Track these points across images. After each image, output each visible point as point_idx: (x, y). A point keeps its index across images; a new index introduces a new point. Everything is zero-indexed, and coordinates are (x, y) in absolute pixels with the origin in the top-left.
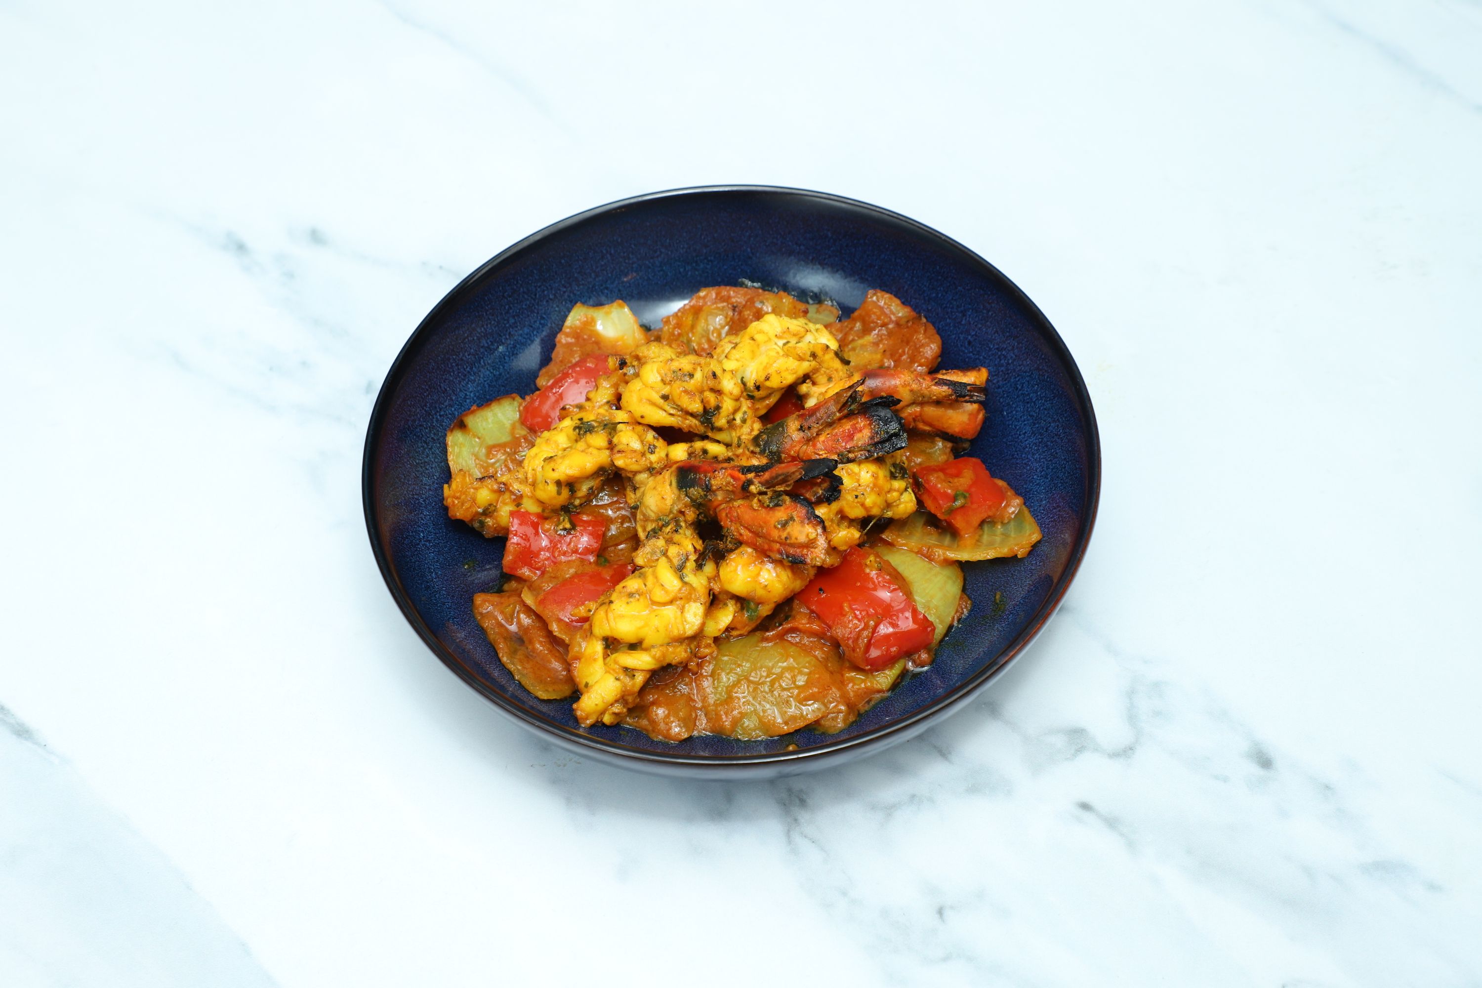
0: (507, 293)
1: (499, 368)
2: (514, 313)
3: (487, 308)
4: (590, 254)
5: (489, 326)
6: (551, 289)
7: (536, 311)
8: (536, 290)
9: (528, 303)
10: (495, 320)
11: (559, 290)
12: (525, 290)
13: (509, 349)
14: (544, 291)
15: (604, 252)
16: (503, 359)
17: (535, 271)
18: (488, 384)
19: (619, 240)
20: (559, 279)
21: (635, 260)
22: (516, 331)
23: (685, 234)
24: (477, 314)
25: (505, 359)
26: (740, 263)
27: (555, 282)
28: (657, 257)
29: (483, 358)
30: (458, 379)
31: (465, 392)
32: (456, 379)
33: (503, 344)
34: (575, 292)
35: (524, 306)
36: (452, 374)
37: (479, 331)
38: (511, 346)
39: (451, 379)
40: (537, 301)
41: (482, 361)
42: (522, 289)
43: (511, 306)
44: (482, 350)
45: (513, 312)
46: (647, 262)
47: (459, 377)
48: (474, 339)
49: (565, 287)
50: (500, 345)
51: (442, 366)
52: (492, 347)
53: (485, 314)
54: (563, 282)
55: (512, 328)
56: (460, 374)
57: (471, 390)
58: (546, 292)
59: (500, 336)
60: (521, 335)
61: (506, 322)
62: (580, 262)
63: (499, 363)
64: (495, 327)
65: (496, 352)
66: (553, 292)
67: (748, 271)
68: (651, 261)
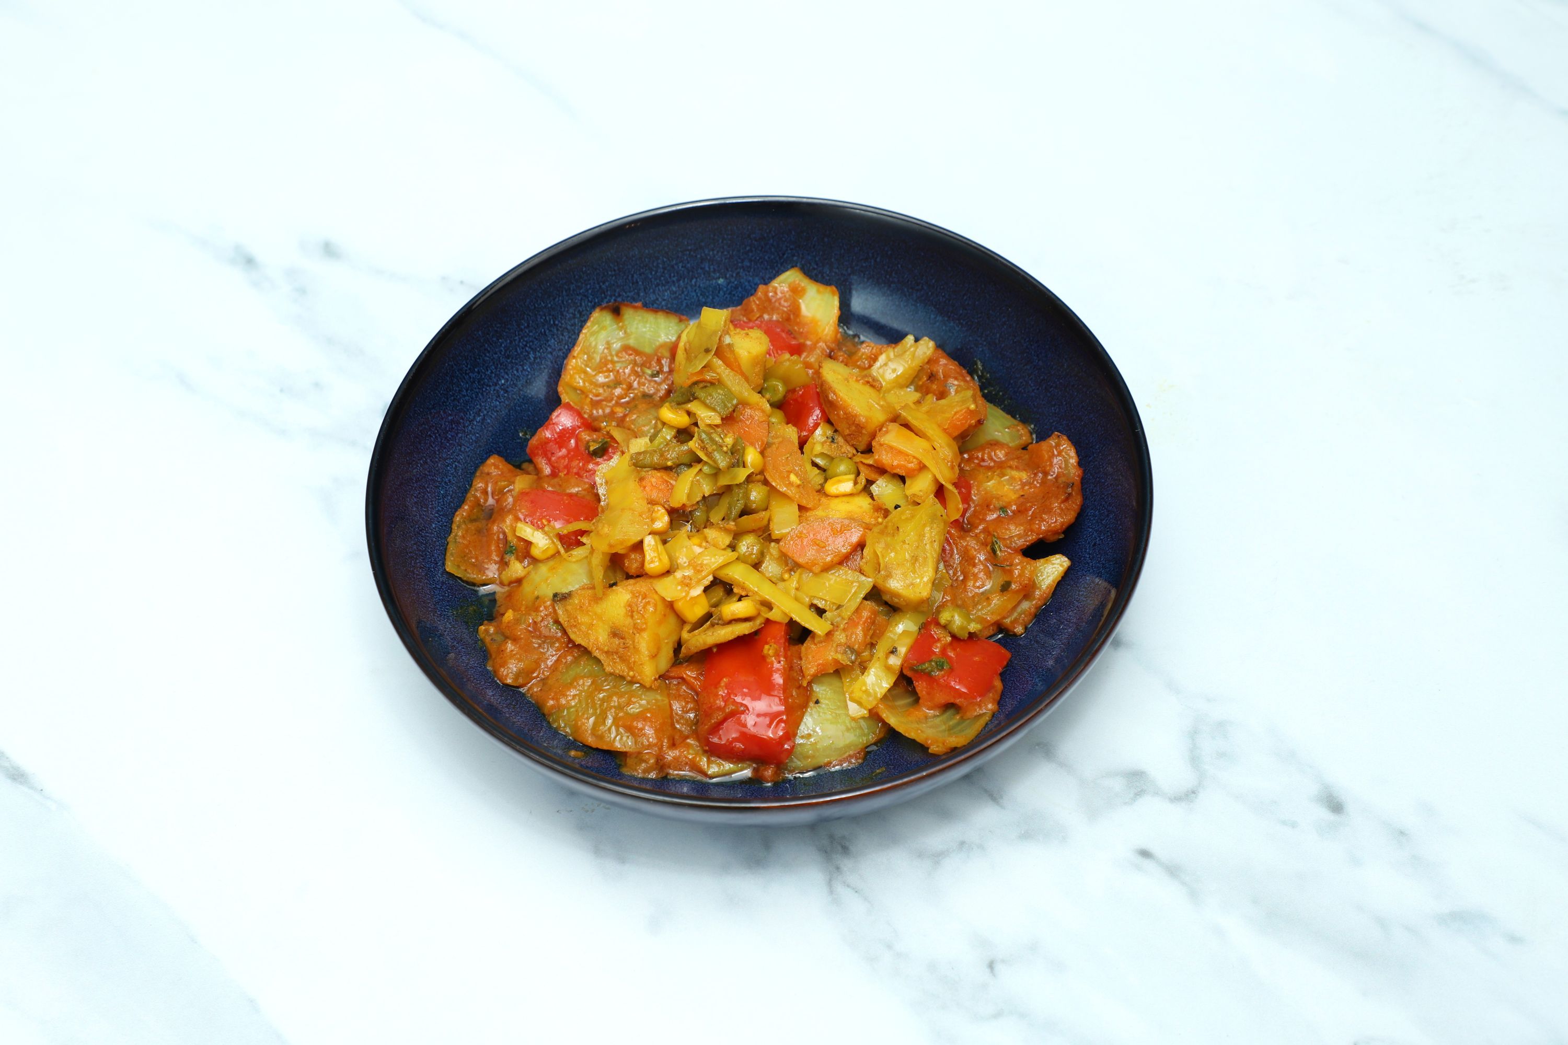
0: (754, 235)
1: (708, 297)
2: (753, 258)
3: (725, 236)
4: (856, 249)
5: (720, 254)
6: (802, 258)
7: (777, 269)
8: (787, 250)
9: (772, 257)
10: (729, 252)
11: (810, 264)
12: (775, 243)
13: (729, 287)
14: (794, 256)
15: (871, 255)
16: (717, 292)
17: (793, 233)
18: (687, 303)
19: (889, 253)
20: (814, 253)
21: (896, 280)
22: (746, 275)
23: (951, 284)
24: (712, 236)
25: (719, 292)
26: (985, 343)
27: (808, 254)
28: (917, 290)
29: (696, 278)
30: (658, 281)
31: (658, 296)
32: (656, 279)
33: (726, 278)
34: (825, 275)
35: (766, 258)
36: (653, 273)
37: (706, 252)
38: (733, 285)
39: (650, 276)
40: (782, 260)
41: (694, 280)
42: (771, 241)
43: (754, 249)
44: (700, 271)
45: (752, 256)
46: (906, 290)
47: (660, 280)
48: (696, 256)
49: (817, 265)
50: (722, 278)
51: (646, 260)
52: (712, 274)
53: (721, 241)
54: (817, 259)
55: (744, 270)
56: (662, 278)
57: (665, 298)
58: (795, 258)
59: (727, 270)
60: (749, 282)
61: (739, 261)
62: (843, 251)
63: (711, 293)
64: (726, 259)
65: (714, 281)
66: (803, 262)
67: (987, 355)
68: (910, 290)
